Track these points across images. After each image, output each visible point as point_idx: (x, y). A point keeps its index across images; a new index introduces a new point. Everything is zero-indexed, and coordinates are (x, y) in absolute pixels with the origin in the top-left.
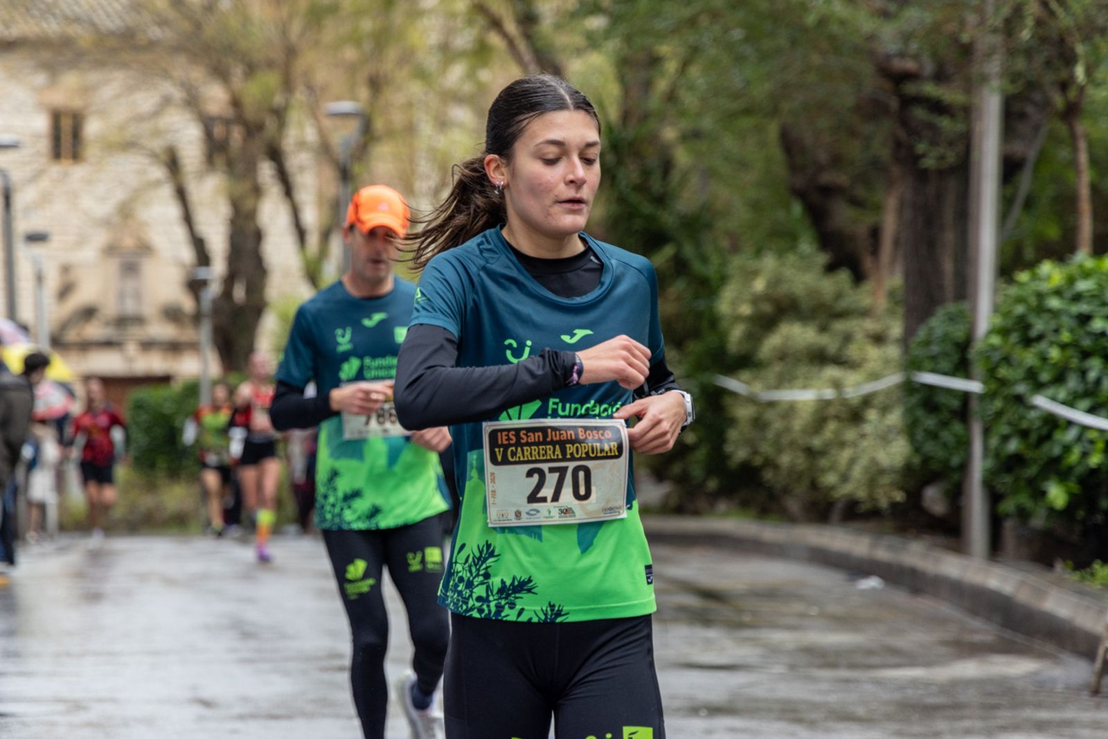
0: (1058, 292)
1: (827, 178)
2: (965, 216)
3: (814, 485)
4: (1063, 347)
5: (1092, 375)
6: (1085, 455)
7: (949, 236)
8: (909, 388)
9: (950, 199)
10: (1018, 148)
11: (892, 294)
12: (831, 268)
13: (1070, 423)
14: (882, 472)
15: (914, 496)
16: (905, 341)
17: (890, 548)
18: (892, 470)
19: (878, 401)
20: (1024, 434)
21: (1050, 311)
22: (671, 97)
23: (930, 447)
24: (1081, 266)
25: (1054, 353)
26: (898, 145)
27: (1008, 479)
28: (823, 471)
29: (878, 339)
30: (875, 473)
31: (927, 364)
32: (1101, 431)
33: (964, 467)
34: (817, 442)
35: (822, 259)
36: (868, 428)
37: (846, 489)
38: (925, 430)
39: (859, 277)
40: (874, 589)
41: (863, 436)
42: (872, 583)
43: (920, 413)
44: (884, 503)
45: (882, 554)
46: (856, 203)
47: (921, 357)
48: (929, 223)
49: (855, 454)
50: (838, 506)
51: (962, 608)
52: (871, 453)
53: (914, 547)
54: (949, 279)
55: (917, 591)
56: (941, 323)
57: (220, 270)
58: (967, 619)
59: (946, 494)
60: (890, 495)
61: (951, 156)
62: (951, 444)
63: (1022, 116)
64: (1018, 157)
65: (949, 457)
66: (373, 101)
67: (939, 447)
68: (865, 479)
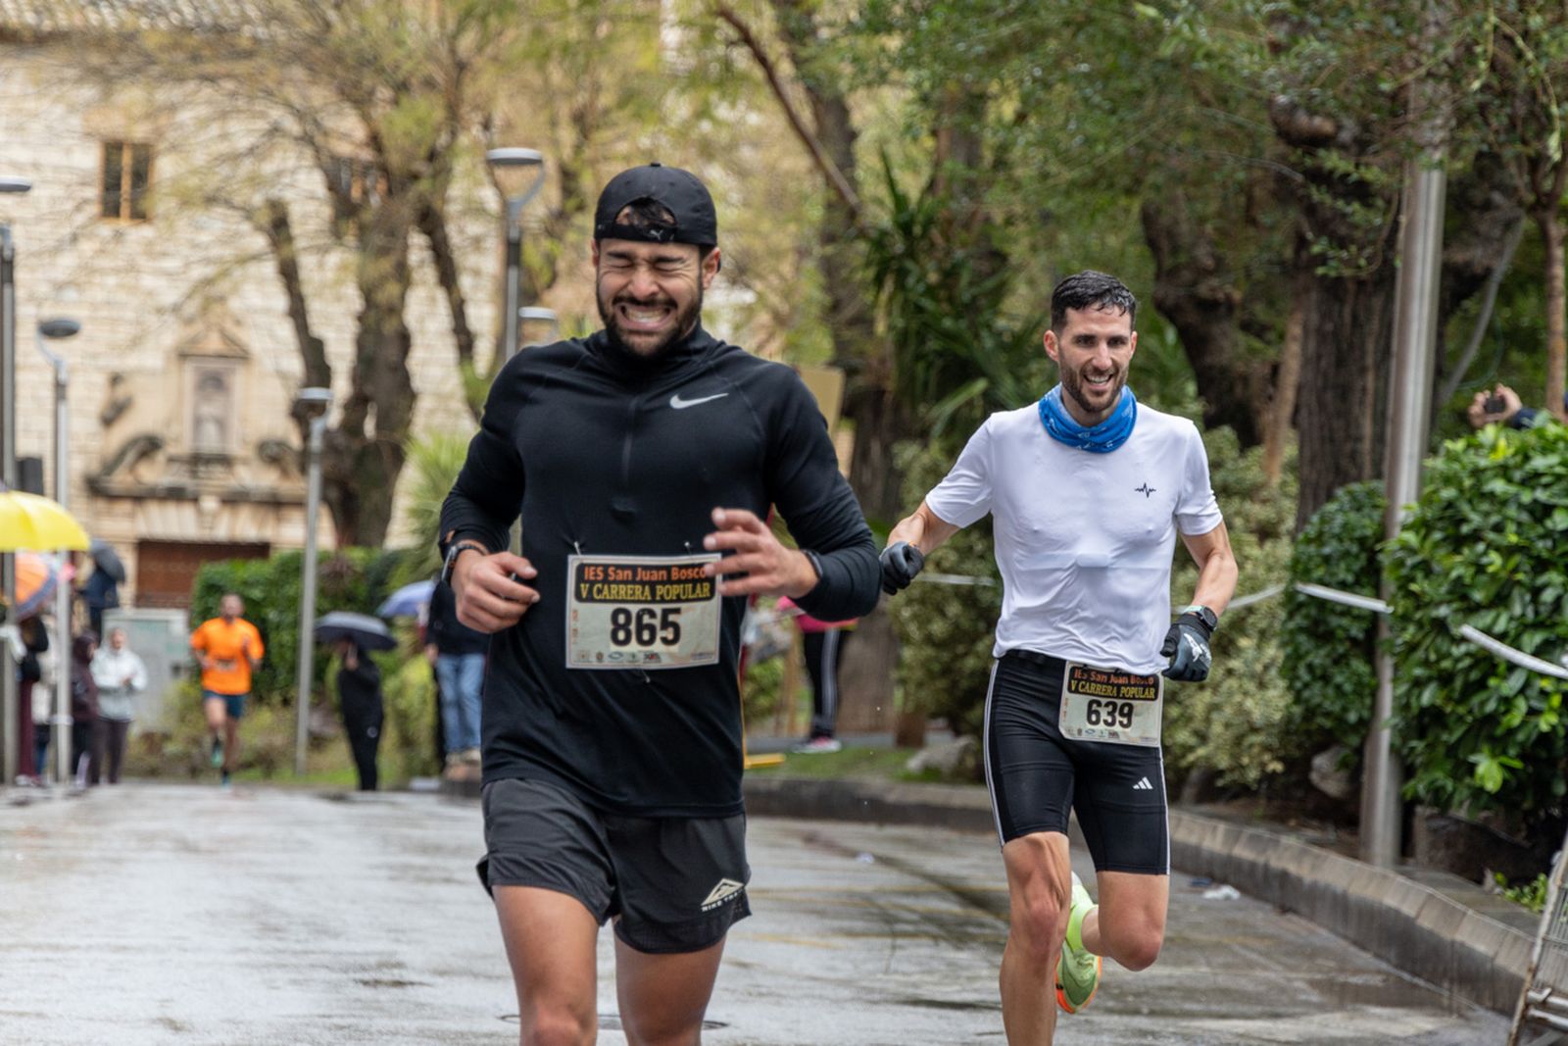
0: (1504, 471)
1: (1203, 290)
2: (1387, 354)
4: (1508, 552)
5: (1548, 596)
6: (1533, 712)
7: (1370, 380)
8: (1293, 603)
9: (1375, 325)
10: (1475, 255)
11: (1288, 465)
13: (1512, 667)
14: (1254, 730)
15: (1298, 767)
16: (1295, 536)
17: (1254, 840)
18: (1270, 725)
19: (1259, 621)
20: (1445, 679)
21: (1491, 496)
22: (999, 161)
23: (1315, 693)
24: (1540, 433)
25: (1495, 560)
26: (1300, 239)
27: (1419, 745)
28: (1173, 723)
29: (1266, 533)
30: (1244, 729)
31: (1319, 573)
32: (1559, 680)
33: (1366, 726)
35: (1197, 409)
36: (1235, 664)
37: (1201, 752)
38: (1310, 668)
39: (1249, 437)
40: (1228, 898)
42: (1227, 891)
43: (1302, 638)
44: (1252, 774)
45: (1243, 852)
46: (1251, 328)
47: (1310, 558)
48: (1340, 362)
49: (1217, 699)
50: (1195, 775)
51: (1345, 937)
52: (1238, 698)
53: (1290, 840)
54: (1366, 445)
55: (1284, 910)
56: (1341, 510)
57: (341, 387)
58: (1353, 949)
59: (1343, 764)
60: (1260, 763)
61: (1362, 262)
62: (1348, 687)
63: (1487, 206)
64: (1478, 270)
65: (1345, 709)
66: (578, 149)
67: (1330, 691)
68: (1229, 735)
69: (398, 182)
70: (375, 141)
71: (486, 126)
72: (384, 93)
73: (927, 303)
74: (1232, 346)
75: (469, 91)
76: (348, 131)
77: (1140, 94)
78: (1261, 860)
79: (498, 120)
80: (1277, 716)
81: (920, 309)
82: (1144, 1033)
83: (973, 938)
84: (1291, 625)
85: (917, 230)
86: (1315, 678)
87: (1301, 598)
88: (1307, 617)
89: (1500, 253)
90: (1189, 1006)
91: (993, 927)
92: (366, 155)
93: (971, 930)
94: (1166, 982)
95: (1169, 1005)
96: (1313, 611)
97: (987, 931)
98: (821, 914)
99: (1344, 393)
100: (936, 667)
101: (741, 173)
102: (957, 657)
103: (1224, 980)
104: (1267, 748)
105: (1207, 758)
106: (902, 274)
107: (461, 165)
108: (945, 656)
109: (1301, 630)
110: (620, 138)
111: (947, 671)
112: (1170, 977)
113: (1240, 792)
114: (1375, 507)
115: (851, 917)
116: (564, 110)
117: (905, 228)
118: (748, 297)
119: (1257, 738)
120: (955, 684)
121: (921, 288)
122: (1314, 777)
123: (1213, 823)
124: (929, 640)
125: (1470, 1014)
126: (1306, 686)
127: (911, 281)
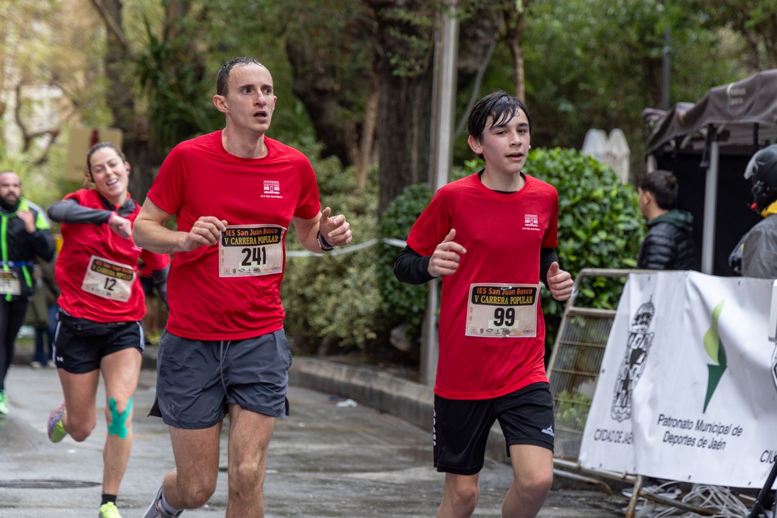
1: (320, 85)
2: (428, 115)
3: (306, 325)
7: (415, 131)
8: (381, 249)
9: (417, 102)
10: (471, 63)
11: (370, 177)
12: (324, 155)
14: (360, 316)
15: (384, 335)
16: (379, 214)
17: (363, 375)
18: (368, 314)
19: (359, 259)
22: (203, 17)
23: (396, 297)
26: (378, 57)
28: (314, 314)
29: (359, 211)
30: (354, 316)
31: (396, 232)
33: (423, 313)
34: (309, 291)
35: (318, 147)
36: (348, 281)
37: (331, 328)
38: (393, 283)
39: (346, 163)
40: (350, 406)
41: (345, 286)
42: (350, 403)
43: (388, 268)
44: (360, 340)
45: (357, 381)
46: (345, 104)
47: (391, 225)
48: (400, 121)
49: (339, 301)
50: (326, 341)
51: (417, 425)
52: (351, 300)
53: (382, 375)
54: (414, 165)
55: (382, 411)
56: (407, 199)
58: (422, 432)
59: (409, 334)
60: (364, 334)
61: (418, 68)
62: (413, 293)
63: (475, 38)
64: (471, 70)
65: (411, 305)
67: (403, 296)
68: (346, 319)
73: (171, 95)
74: (334, 113)
78: (368, 385)
80: (372, 309)
81: (165, 97)
82: (324, 482)
84: (382, 261)
85: (163, 55)
86: (395, 288)
87: (387, 247)
88: (390, 256)
89: (481, 62)
90: (344, 466)
94: (329, 453)
95: (334, 465)
96: (393, 253)
99: (402, 137)
101: (57, 27)
103: (359, 451)
104: (367, 326)
105: (334, 332)
106: (155, 79)
109: (387, 263)
112: (330, 450)
113: (353, 348)
114: (425, 197)
115: (154, 423)
117: (157, 55)
118: (57, 93)
119: (362, 321)
121: (166, 86)
122: (393, 341)
123: (339, 366)
125: (492, 466)
126: (391, 293)
127: (160, 83)
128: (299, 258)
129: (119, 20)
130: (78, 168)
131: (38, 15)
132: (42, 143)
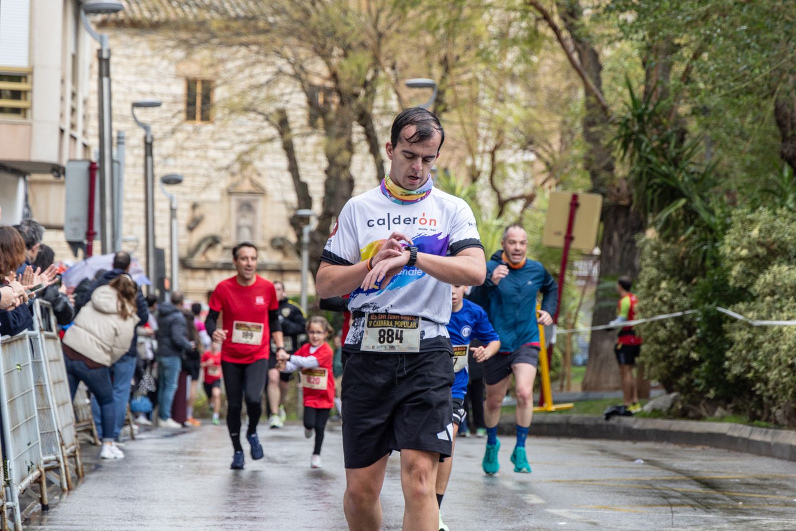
22: (686, 78)
57: (317, 208)
66: (443, 78)
69: (347, 98)
70: (334, 76)
71: (393, 67)
72: (337, 51)
73: (654, 159)
75: (385, 49)
76: (318, 72)
77: (777, 41)
79: (399, 65)
81: (649, 161)
83: (714, 506)
85: (646, 118)
91: (724, 500)
92: (330, 84)
93: (711, 501)
97: (720, 502)
98: (627, 493)
100: (660, 355)
101: (533, 90)
102: (672, 350)
106: (638, 143)
107: (379, 89)
108: (666, 349)
110: (465, 72)
111: (666, 357)
115: (644, 495)
116: (436, 59)
117: (639, 117)
118: (532, 157)
120: (671, 364)
121: (648, 150)
124: (657, 340)
127: (643, 146)
128: (789, 327)
129: (598, 82)
130: (558, 234)
131: (513, 78)
132: (516, 208)
